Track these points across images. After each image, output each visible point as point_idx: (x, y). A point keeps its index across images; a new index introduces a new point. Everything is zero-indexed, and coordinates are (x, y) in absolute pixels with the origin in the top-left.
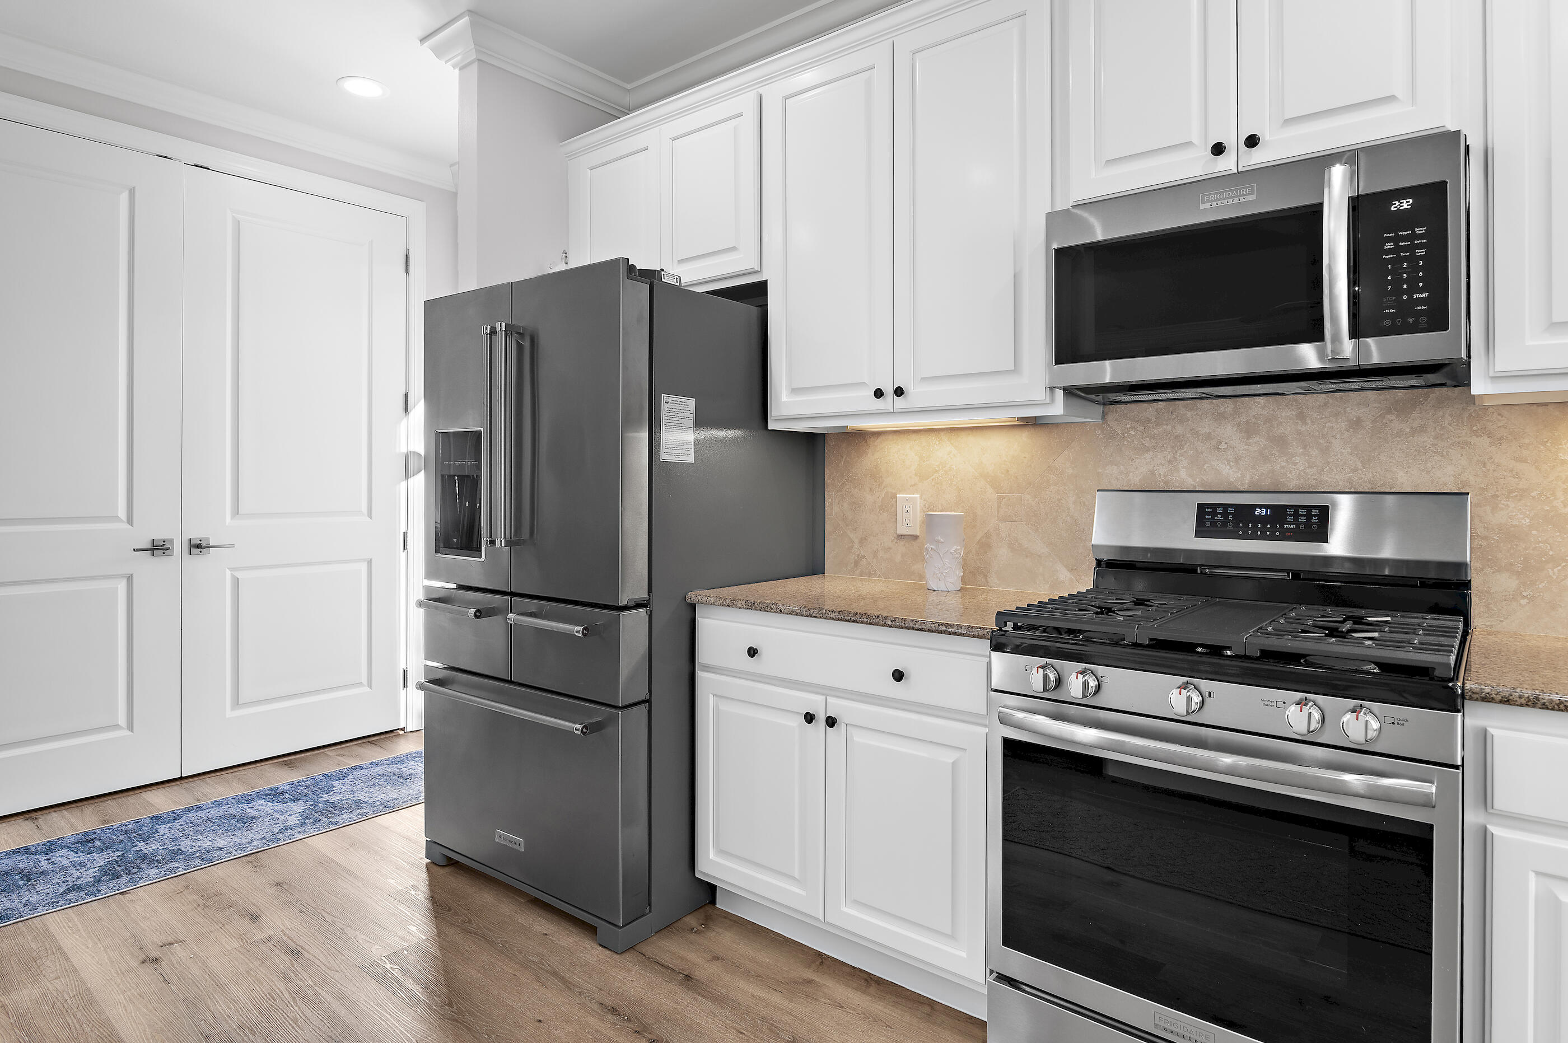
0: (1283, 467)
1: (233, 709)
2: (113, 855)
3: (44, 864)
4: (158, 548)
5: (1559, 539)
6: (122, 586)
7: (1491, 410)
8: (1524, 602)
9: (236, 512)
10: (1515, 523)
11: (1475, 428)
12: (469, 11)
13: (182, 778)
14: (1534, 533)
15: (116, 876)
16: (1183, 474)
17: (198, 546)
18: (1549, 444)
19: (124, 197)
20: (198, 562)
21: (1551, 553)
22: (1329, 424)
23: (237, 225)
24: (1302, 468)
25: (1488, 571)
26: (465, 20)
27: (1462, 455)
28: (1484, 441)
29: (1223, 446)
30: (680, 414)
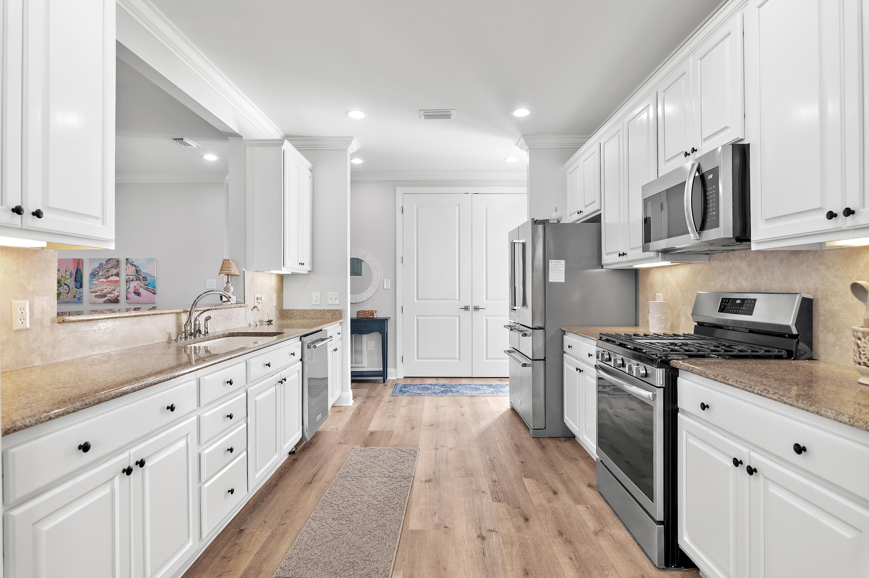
0: (760, 281)
1: (486, 360)
2: (445, 389)
3: (432, 388)
4: (466, 308)
5: (850, 317)
6: (457, 319)
7: (825, 252)
8: (838, 348)
9: (487, 298)
10: (834, 308)
11: (820, 262)
12: (522, 136)
13: (472, 377)
14: (841, 313)
15: (443, 393)
16: (731, 285)
17: (476, 308)
18: (845, 269)
19: (457, 208)
20: (476, 313)
21: (847, 324)
22: (774, 261)
23: (486, 209)
24: (765, 282)
25: (825, 332)
26: (522, 139)
27: (816, 275)
28: (822, 268)
29: (742, 272)
30: (558, 266)
